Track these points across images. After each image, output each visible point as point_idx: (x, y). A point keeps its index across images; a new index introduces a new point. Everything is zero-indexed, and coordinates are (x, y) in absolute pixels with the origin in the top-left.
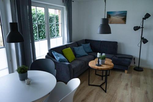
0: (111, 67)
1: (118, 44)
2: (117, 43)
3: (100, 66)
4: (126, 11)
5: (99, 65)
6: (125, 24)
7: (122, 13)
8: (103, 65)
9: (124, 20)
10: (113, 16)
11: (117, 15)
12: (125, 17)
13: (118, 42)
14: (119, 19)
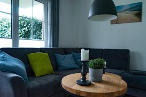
0: (121, 89)
1: (130, 54)
2: (128, 51)
3: (89, 85)
4: (141, 3)
5: (84, 83)
6: (141, 21)
7: (133, 6)
8: (97, 85)
9: (139, 15)
10: (121, 12)
11: (126, 10)
12: (139, 11)
13: (130, 50)
14: (131, 15)
